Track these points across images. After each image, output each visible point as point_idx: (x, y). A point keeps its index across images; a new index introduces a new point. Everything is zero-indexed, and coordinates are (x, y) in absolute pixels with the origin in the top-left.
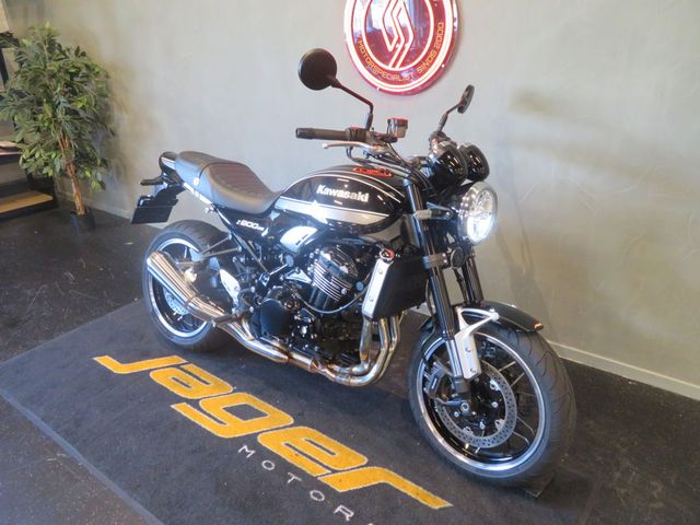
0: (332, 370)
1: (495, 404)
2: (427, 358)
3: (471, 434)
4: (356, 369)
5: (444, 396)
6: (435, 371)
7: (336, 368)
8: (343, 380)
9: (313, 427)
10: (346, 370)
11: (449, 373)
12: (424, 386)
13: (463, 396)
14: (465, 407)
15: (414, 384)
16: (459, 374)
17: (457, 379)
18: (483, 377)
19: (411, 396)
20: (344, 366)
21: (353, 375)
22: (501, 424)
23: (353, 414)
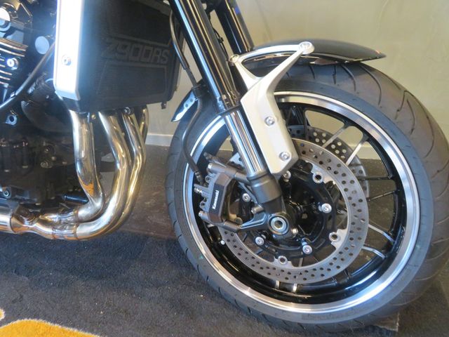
0: (45, 223)
1: (326, 208)
2: (196, 160)
3: (288, 265)
4: (83, 212)
5: (233, 216)
6: (213, 179)
7: (53, 217)
8: (66, 233)
9: (36, 316)
10: (69, 217)
11: (238, 175)
12: (197, 209)
13: (271, 207)
14: (279, 223)
15: (180, 209)
16: (260, 169)
17: (257, 178)
18: (299, 168)
19: (178, 231)
20: (65, 211)
21: (80, 222)
22: (340, 238)
23: (101, 277)
